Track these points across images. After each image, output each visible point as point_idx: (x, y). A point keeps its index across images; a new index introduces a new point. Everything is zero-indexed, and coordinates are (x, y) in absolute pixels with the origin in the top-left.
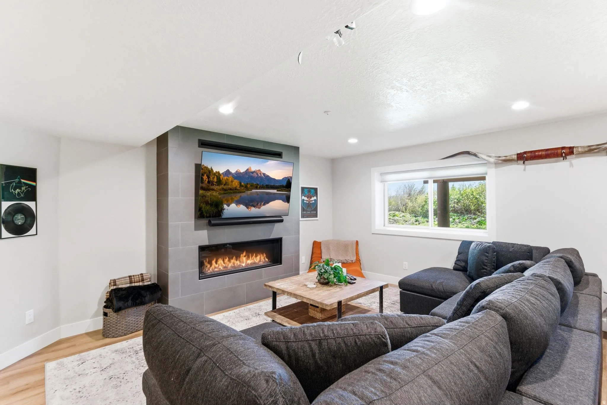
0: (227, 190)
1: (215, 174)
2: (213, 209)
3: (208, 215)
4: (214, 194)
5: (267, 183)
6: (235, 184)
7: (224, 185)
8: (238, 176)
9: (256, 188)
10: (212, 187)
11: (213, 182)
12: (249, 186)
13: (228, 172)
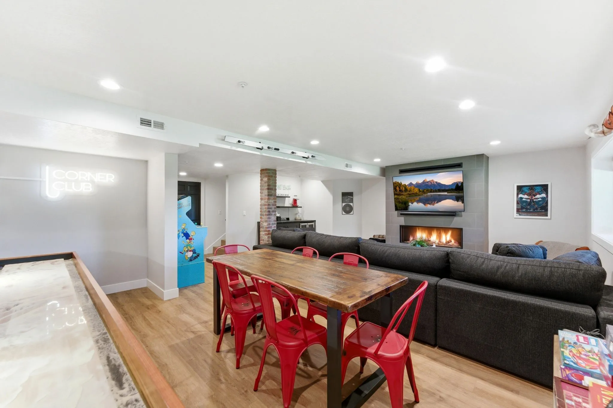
0: (411, 194)
1: (403, 186)
2: (403, 205)
3: (400, 209)
4: (403, 197)
5: (439, 188)
6: (416, 190)
7: (409, 191)
8: (418, 185)
9: (431, 192)
10: (402, 193)
11: (402, 190)
12: (425, 191)
13: (411, 184)
